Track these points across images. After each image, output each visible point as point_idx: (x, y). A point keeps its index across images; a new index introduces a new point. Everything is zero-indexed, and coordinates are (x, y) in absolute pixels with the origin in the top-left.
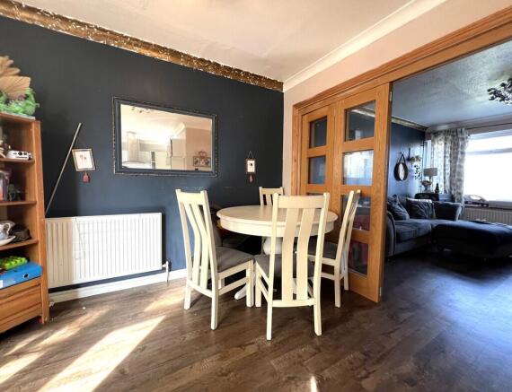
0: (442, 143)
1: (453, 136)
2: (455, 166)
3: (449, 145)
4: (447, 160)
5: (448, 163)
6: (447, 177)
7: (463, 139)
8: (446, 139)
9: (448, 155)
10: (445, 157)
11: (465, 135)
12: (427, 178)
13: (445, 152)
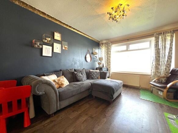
0: (104, 47)
1: (107, 45)
2: (108, 57)
3: (106, 48)
4: (106, 54)
5: (106, 55)
6: (106, 61)
7: (110, 46)
8: (105, 46)
9: (106, 52)
10: (105, 53)
11: (111, 45)
12: (100, 61)
13: (105, 51)
